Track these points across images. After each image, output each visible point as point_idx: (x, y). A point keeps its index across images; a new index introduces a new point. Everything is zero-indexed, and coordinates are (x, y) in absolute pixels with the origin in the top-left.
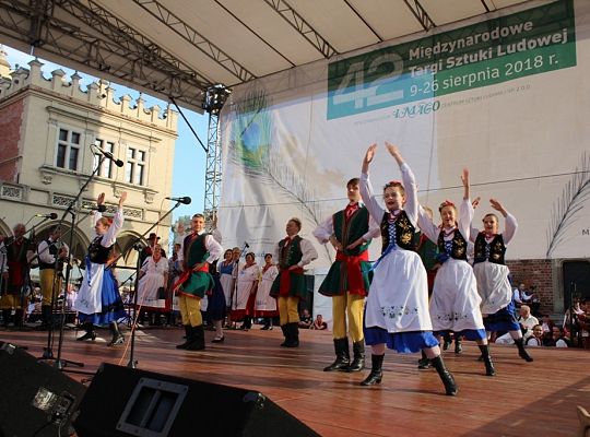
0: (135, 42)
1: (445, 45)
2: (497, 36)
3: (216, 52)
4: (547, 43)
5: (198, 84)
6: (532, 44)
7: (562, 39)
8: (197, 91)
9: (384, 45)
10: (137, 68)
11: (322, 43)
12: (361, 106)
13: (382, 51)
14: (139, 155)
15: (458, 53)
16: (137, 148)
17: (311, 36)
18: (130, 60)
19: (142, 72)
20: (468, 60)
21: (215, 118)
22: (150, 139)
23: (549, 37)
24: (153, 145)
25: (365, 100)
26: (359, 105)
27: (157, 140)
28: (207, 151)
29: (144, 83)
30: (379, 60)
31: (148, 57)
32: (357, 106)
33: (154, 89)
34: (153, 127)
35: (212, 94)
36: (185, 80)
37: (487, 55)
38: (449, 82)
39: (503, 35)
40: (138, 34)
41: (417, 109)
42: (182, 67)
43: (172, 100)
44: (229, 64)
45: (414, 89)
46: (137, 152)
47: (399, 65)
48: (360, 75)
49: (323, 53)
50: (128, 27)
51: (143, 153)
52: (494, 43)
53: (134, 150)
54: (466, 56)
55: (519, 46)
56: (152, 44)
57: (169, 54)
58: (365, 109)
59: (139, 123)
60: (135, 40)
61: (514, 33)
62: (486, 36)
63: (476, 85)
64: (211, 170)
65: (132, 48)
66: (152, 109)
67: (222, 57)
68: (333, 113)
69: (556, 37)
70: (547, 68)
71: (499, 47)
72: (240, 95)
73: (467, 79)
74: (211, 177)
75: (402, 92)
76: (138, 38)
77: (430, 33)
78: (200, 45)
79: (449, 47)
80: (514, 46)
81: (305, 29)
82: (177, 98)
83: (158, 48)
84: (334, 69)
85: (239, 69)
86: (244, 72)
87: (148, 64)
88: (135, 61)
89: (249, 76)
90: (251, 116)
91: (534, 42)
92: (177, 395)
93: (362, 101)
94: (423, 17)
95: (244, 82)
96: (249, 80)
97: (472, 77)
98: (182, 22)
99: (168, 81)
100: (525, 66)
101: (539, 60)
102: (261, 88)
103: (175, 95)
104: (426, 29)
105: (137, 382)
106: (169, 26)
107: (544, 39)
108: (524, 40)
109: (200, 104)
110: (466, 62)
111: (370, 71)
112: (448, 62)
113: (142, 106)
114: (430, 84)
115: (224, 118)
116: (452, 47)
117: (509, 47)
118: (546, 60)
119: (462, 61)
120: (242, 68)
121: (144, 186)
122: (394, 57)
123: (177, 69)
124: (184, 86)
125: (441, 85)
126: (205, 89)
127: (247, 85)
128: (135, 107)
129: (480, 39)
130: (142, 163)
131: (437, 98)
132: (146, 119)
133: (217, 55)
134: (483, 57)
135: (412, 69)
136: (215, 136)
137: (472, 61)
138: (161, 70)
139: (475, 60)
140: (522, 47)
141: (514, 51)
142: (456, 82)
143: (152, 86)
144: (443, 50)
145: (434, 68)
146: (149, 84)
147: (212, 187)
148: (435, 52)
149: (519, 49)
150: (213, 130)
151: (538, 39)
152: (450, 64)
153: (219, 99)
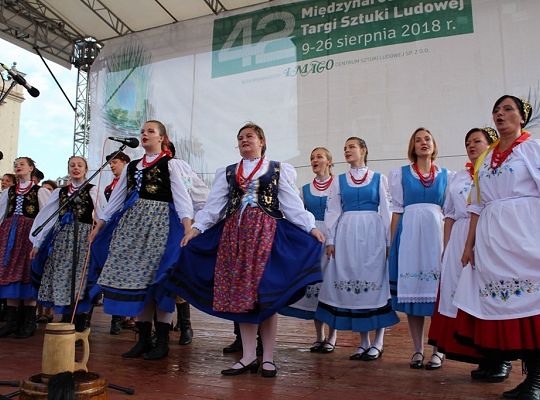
1: (340, 5)
4: (444, 9)
6: (429, 8)
7: (459, 6)
8: (67, 43)
12: (250, 64)
13: (273, 10)
15: (354, 12)
20: (364, 19)
21: (85, 74)
23: (446, 2)
25: (253, 57)
28: (75, 109)
29: (4, 27)
30: (270, 18)
32: (244, 65)
33: (16, 35)
35: (80, 48)
36: (51, 30)
37: (383, 15)
38: (343, 41)
41: (309, 68)
42: (48, 14)
43: (36, 50)
44: (104, 13)
45: (306, 48)
47: (291, 23)
48: (248, 33)
49: (211, 7)
54: (361, 16)
55: (416, 8)
58: (254, 66)
63: (372, 45)
64: (80, 130)
67: (97, 6)
68: (219, 70)
69: (453, 4)
70: (445, 33)
71: (396, 9)
72: (115, 49)
73: (363, 39)
74: (80, 138)
79: (343, 7)
80: (411, 9)
82: (41, 49)
84: (220, 27)
85: (115, 20)
86: (120, 24)
87: (9, 6)
89: (125, 29)
90: (126, 72)
91: (431, 6)
93: (250, 58)
95: (121, 35)
96: (126, 34)
97: (368, 37)
99: (33, 28)
100: (423, 29)
101: (436, 25)
102: (138, 43)
103: (40, 44)
107: (441, 4)
108: (421, 4)
109: (68, 58)
110: (362, 22)
111: (259, 28)
112: (343, 21)
115: (94, 75)
116: (347, 7)
117: (406, 10)
118: (443, 25)
119: (358, 21)
120: (119, 20)
122: (285, 15)
123: (43, 16)
124: (51, 36)
126: (73, 42)
127: (121, 39)
131: (331, 57)
133: (93, 4)
134: (379, 17)
135: (304, 27)
136: (84, 94)
137: (367, 21)
138: (24, 16)
139: (372, 20)
140: (419, 10)
141: (411, 13)
142: (351, 41)
143: (13, 32)
144: (338, 10)
145: (328, 27)
146: (10, 29)
147: (81, 149)
148: (329, 12)
149: (417, 12)
150: (83, 87)
151: (436, 4)
152: (345, 23)
153: (89, 54)
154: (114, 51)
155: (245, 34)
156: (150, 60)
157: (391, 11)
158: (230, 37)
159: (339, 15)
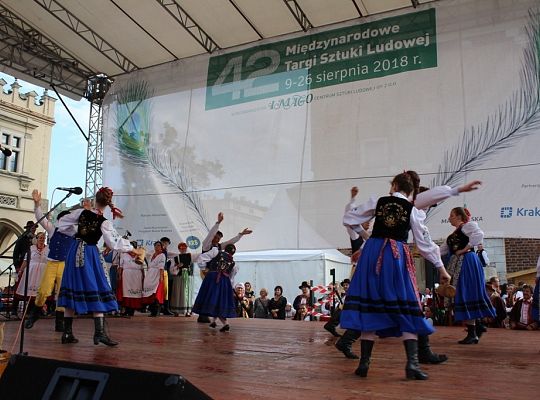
0: (14, 26)
1: (320, 43)
2: (368, 36)
3: (99, 41)
4: (412, 45)
5: (79, 73)
6: (398, 45)
7: (425, 42)
8: (79, 79)
9: (264, 43)
10: (16, 54)
11: (204, 37)
12: (238, 97)
13: (262, 48)
14: (13, 142)
15: (332, 49)
16: (12, 134)
17: (195, 31)
18: (9, 44)
19: (21, 58)
20: (340, 56)
21: (97, 108)
22: (26, 125)
23: (414, 40)
24: (29, 131)
25: (242, 92)
26: (236, 96)
27: (33, 127)
28: (88, 139)
29: (23, 69)
30: (259, 55)
31: (29, 42)
32: (234, 98)
33: (34, 75)
34: (30, 113)
35: (93, 83)
36: (66, 68)
37: (358, 52)
38: (322, 77)
39: (372, 35)
40: (18, 18)
41: (292, 101)
42: (63, 55)
43: (53, 86)
44: (112, 54)
45: (289, 83)
46: (12, 138)
47: (276, 60)
48: (238, 70)
49: (205, 47)
50: (6, 10)
51: (18, 139)
52: (364, 42)
53: (8, 136)
54: (338, 53)
55: (387, 46)
56: (33, 30)
57: (50, 41)
58: (243, 100)
59: (14, 109)
60: (14, 25)
61: (382, 33)
62: (357, 36)
63: (347, 80)
64: (92, 158)
65: (11, 32)
66: (28, 95)
67: (105, 47)
68: (211, 103)
69: (419, 41)
70: (411, 67)
71: (369, 46)
72: (123, 85)
73: (339, 74)
74: (93, 166)
75: (277, 85)
76: (17, 22)
77: (308, 33)
78: (82, 34)
79: (323, 45)
80: (382, 46)
81: (189, 23)
82: (57, 86)
83: (39, 34)
84: (215, 64)
85: (122, 59)
86: (127, 62)
87: (28, 49)
88: (14, 46)
89: (132, 66)
90: (132, 105)
91: (400, 43)
92: (97, 383)
93: (239, 92)
94: (302, 18)
95: (127, 72)
96: (133, 70)
97: (343, 73)
98: (64, 9)
99: (49, 68)
100: (392, 65)
101: (404, 60)
102: (144, 79)
103: (54, 82)
104: (304, 30)
105: (54, 372)
106: (51, 12)
107: (409, 41)
108: (392, 41)
110: (338, 59)
111: (248, 64)
112: (322, 58)
113: (17, 91)
114: (304, 78)
115: (106, 107)
116: (326, 45)
117: (378, 46)
118: (410, 60)
119: (335, 58)
120: (125, 59)
121: (19, 173)
122: (274, 52)
123: (59, 56)
124: (65, 74)
125: (315, 79)
126: (87, 78)
127: (129, 76)
128: (10, 92)
129: (352, 38)
130: (17, 149)
131: (310, 91)
132: (21, 104)
133: (101, 45)
134: (354, 54)
135: (288, 63)
136: (96, 125)
137: (344, 58)
138: (42, 57)
139: (347, 57)
140: (390, 47)
141: (382, 50)
142: (329, 76)
143: (32, 73)
144: (318, 47)
145: (310, 63)
146: (28, 70)
147: (93, 176)
148: (310, 49)
149: (387, 49)
150: (94, 119)
151: (405, 42)
152: (324, 60)
153: (101, 88)
154: (123, 86)
155: (236, 71)
156: (153, 94)
157: (365, 48)
158: (223, 73)
159: (319, 52)
